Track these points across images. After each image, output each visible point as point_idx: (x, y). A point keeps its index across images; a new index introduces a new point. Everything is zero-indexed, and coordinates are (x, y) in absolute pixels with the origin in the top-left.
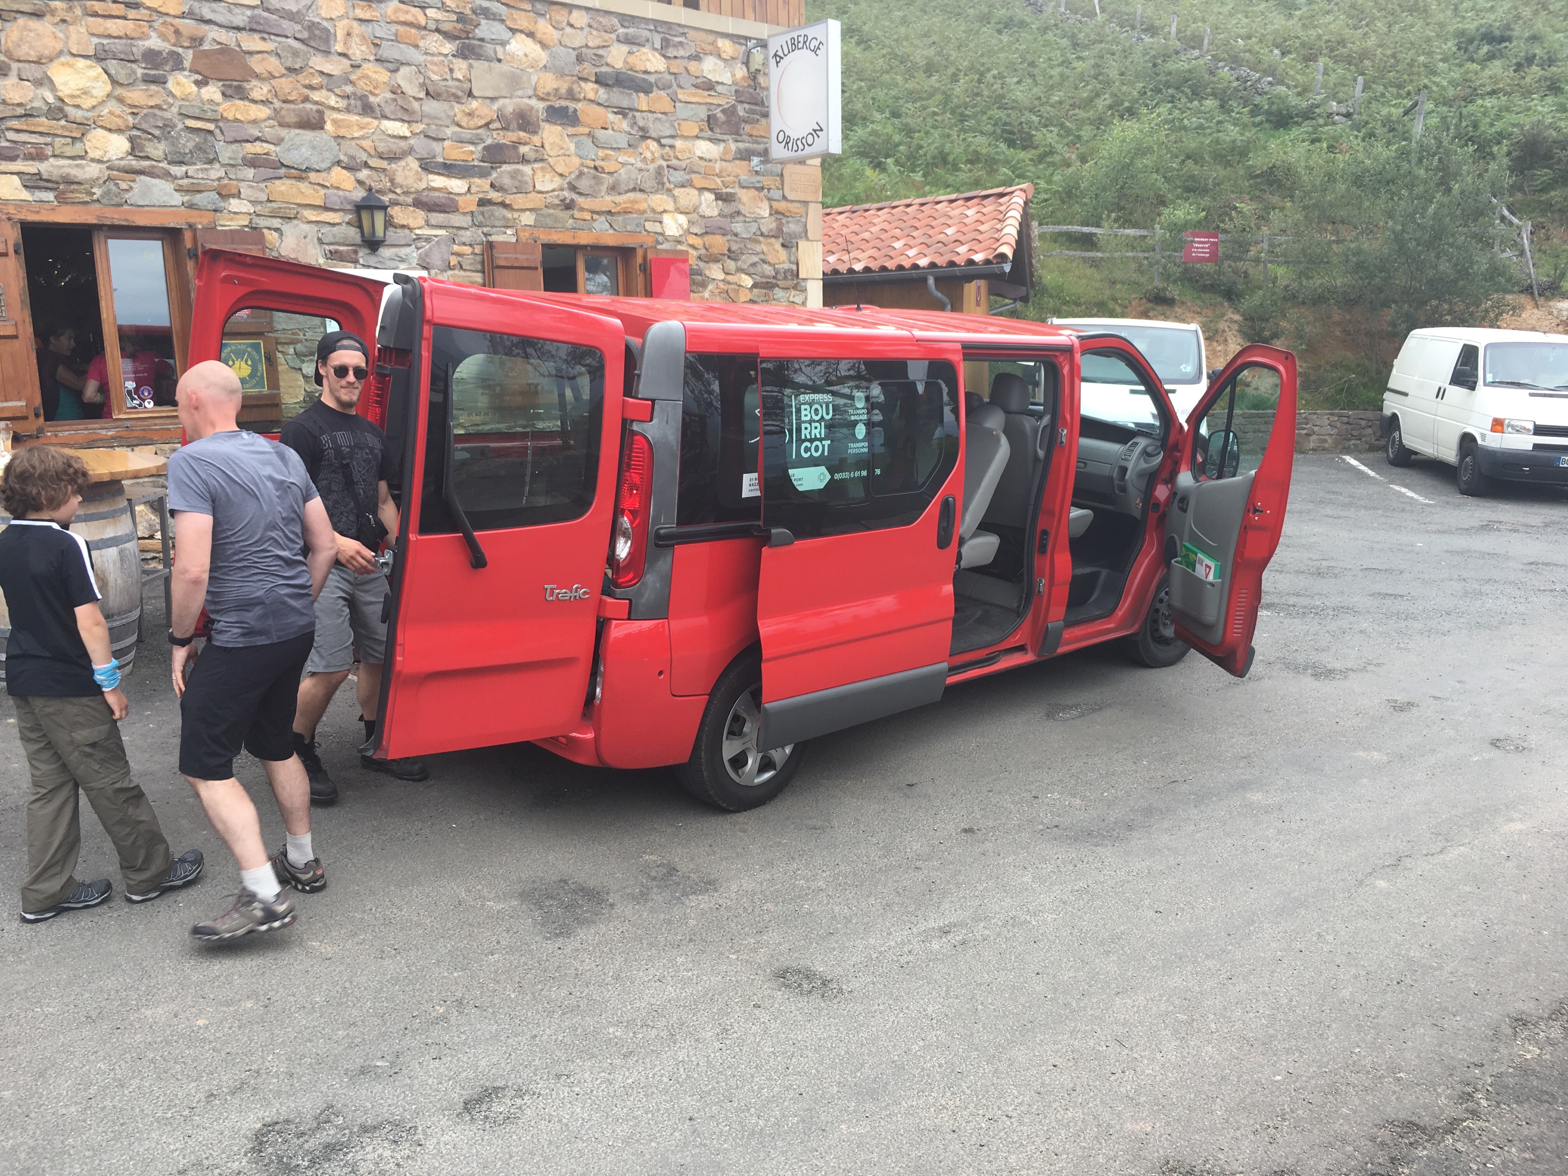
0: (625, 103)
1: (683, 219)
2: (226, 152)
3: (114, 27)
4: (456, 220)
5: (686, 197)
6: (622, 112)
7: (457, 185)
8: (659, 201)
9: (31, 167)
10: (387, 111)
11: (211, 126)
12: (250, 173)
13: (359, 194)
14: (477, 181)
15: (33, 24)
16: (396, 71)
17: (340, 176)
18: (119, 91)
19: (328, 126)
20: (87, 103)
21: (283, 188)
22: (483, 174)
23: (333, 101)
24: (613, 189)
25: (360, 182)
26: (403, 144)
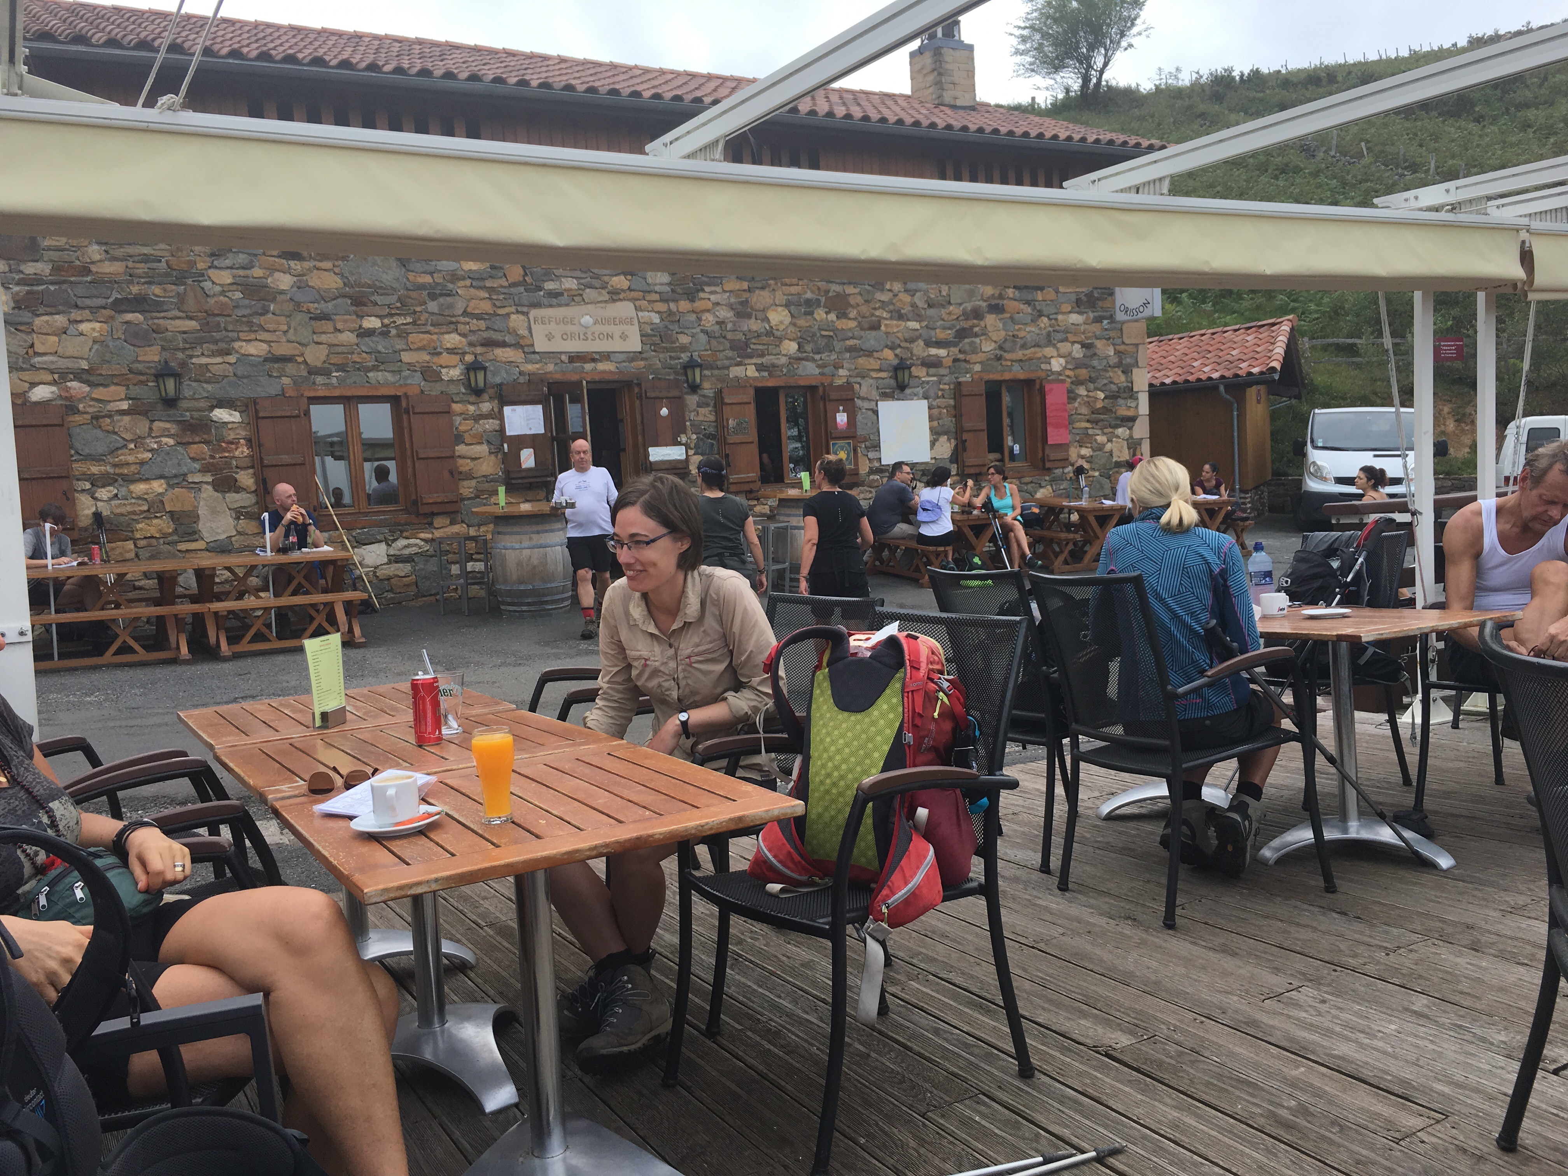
0: (1030, 298)
1: (1062, 361)
2: (838, 346)
3: (793, 290)
4: (942, 371)
5: (1065, 347)
6: (1028, 303)
7: (942, 352)
8: (1049, 351)
9: (759, 361)
10: (910, 316)
11: (831, 334)
12: (848, 355)
13: (896, 362)
14: (952, 349)
15: (762, 293)
16: (913, 296)
17: (888, 354)
18: (794, 320)
19: (883, 328)
20: (782, 328)
21: (861, 361)
22: (955, 345)
23: (885, 315)
24: (1024, 347)
25: (896, 355)
26: (917, 333)
